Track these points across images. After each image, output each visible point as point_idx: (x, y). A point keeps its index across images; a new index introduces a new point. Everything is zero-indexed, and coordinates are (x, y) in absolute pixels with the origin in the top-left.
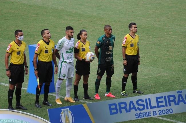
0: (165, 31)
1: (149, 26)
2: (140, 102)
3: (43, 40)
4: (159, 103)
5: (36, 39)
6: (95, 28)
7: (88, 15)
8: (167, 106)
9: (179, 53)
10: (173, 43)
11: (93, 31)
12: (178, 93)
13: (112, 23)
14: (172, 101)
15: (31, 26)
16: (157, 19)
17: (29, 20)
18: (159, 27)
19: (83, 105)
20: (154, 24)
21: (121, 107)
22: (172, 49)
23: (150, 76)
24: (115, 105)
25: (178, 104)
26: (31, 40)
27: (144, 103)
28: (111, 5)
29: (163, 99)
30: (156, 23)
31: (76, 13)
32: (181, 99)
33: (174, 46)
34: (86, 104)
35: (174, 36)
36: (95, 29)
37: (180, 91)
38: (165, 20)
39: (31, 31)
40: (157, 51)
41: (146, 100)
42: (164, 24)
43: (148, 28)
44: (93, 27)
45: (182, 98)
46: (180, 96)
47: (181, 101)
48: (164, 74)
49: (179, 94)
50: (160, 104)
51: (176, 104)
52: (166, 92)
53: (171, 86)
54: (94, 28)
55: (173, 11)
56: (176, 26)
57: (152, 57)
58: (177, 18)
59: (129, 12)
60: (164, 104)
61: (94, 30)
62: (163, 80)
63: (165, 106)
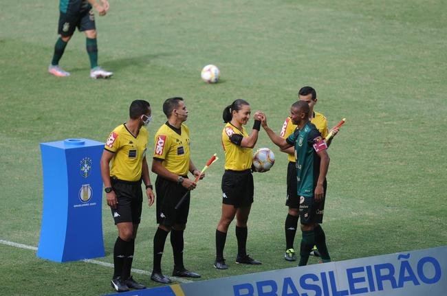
0: (370, 109)
1: (330, 97)
2: (309, 281)
3: (167, 124)
4: (355, 284)
5: (58, 128)
6: (201, 102)
7: (183, 71)
8: (374, 290)
9: (401, 162)
10: (388, 139)
11: (197, 108)
12: (399, 259)
13: (242, 89)
14: (385, 278)
15: (47, 97)
16: (349, 80)
17: (41, 82)
18: (354, 99)
19: (173, 287)
20: (344, 93)
21: (264, 292)
22: (387, 153)
23: (334, 219)
24: (249, 286)
25: (401, 285)
26: (47, 131)
27: (319, 283)
28: (239, 47)
29: (364, 274)
30: (347, 89)
31: (155, 66)
32: (407, 274)
33: (390, 146)
34: (178, 285)
35: (390, 120)
36: (200, 105)
37: (405, 253)
38: (368, 84)
39: (48, 109)
40: (350, 158)
41: (323, 275)
42: (366, 92)
43: (328, 103)
44: (196, 100)
45: (410, 271)
46: (405, 265)
47: (407, 279)
48: (367, 213)
49: (402, 262)
50: (357, 286)
51: (394, 286)
52: (371, 256)
53: (383, 243)
54: (198, 102)
55: (389, 62)
56: (396, 98)
57: (337, 173)
58: (397, 78)
59: (283, 65)
60: (366, 284)
61: (199, 107)
62: (363, 227)
63: (369, 290)
